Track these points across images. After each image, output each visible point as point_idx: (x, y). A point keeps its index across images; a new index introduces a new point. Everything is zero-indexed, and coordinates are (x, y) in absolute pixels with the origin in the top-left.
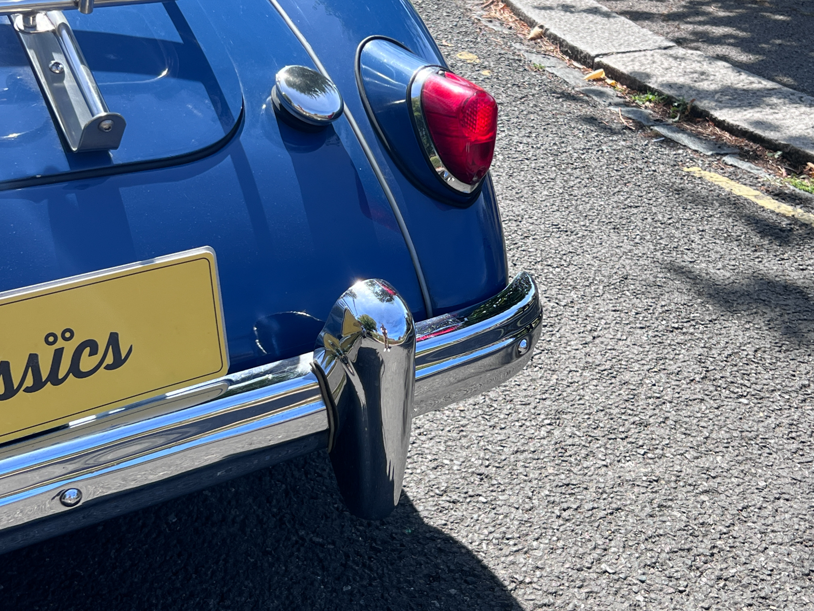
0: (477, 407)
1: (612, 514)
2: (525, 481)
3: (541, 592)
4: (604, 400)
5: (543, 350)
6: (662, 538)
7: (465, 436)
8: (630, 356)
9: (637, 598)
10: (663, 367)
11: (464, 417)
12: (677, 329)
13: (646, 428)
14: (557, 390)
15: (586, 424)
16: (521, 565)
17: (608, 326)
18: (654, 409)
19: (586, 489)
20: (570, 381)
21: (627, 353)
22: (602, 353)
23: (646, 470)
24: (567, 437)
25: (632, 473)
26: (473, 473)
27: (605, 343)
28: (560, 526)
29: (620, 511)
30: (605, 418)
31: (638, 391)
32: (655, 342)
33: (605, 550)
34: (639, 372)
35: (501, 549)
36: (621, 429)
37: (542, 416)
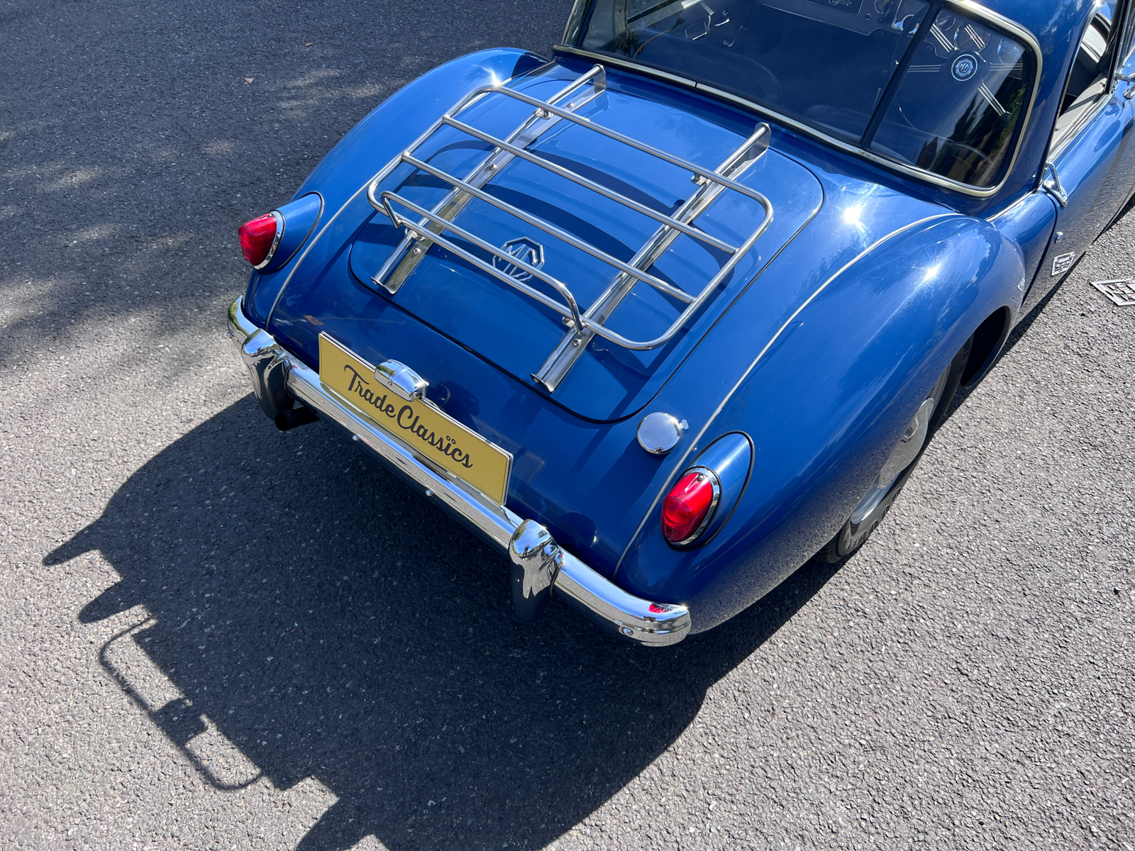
0: (853, 691)
1: (775, 802)
2: (781, 739)
3: (672, 766)
4: (921, 780)
5: (967, 724)
6: (766, 841)
7: (812, 691)
8: (1006, 794)
9: (691, 828)
10: (1007, 824)
11: (834, 686)
12: (1091, 832)
13: (901, 818)
14: (912, 743)
15: (877, 770)
16: (691, 751)
17: (1047, 770)
18: (933, 822)
19: (795, 781)
20: (933, 751)
21: (1012, 792)
22: (996, 771)
23: (841, 822)
24: (852, 760)
25: (832, 812)
26: (773, 704)
27: (1014, 772)
28: (742, 768)
29: (781, 808)
30: (895, 784)
31: (953, 807)
32: (1048, 814)
33: (732, 802)
34: (985, 804)
35: (702, 736)
36: (888, 799)
37: (868, 738)
